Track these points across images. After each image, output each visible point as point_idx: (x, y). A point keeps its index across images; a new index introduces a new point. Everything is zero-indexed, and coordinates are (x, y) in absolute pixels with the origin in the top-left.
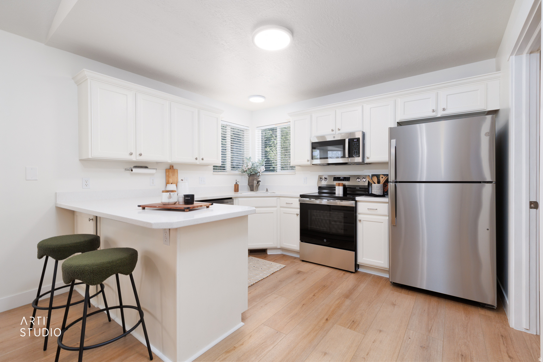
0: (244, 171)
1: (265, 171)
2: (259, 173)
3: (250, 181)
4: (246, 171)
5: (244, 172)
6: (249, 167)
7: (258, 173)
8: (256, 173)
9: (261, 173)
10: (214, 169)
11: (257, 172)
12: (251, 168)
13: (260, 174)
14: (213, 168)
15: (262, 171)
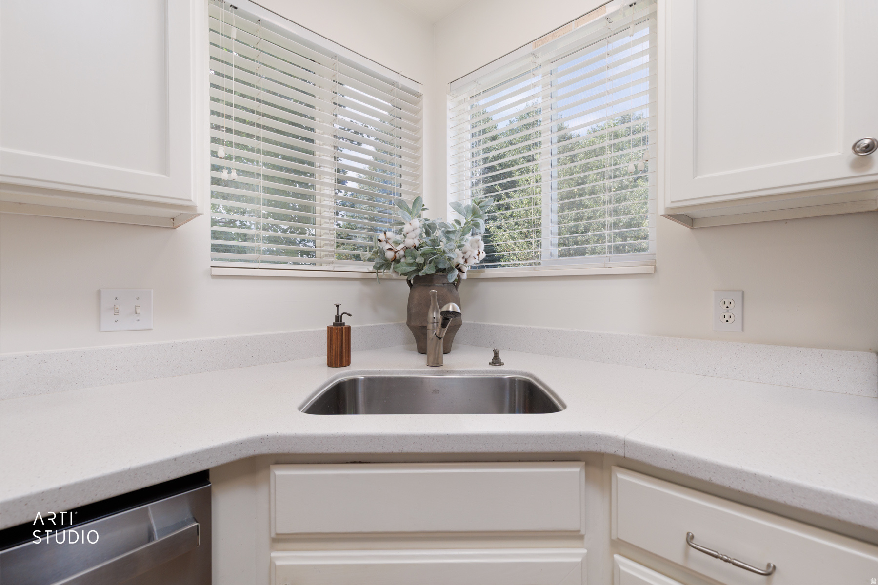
0: (386, 260)
1: (485, 261)
2: (456, 272)
3: (413, 310)
4: (396, 261)
5: (386, 264)
6: (411, 241)
7: (451, 269)
8: (445, 271)
9: (465, 269)
10: (215, 248)
11: (446, 266)
12: (421, 246)
13: (464, 276)
14: (212, 245)
15: (473, 262)
